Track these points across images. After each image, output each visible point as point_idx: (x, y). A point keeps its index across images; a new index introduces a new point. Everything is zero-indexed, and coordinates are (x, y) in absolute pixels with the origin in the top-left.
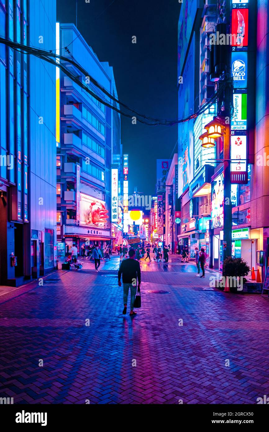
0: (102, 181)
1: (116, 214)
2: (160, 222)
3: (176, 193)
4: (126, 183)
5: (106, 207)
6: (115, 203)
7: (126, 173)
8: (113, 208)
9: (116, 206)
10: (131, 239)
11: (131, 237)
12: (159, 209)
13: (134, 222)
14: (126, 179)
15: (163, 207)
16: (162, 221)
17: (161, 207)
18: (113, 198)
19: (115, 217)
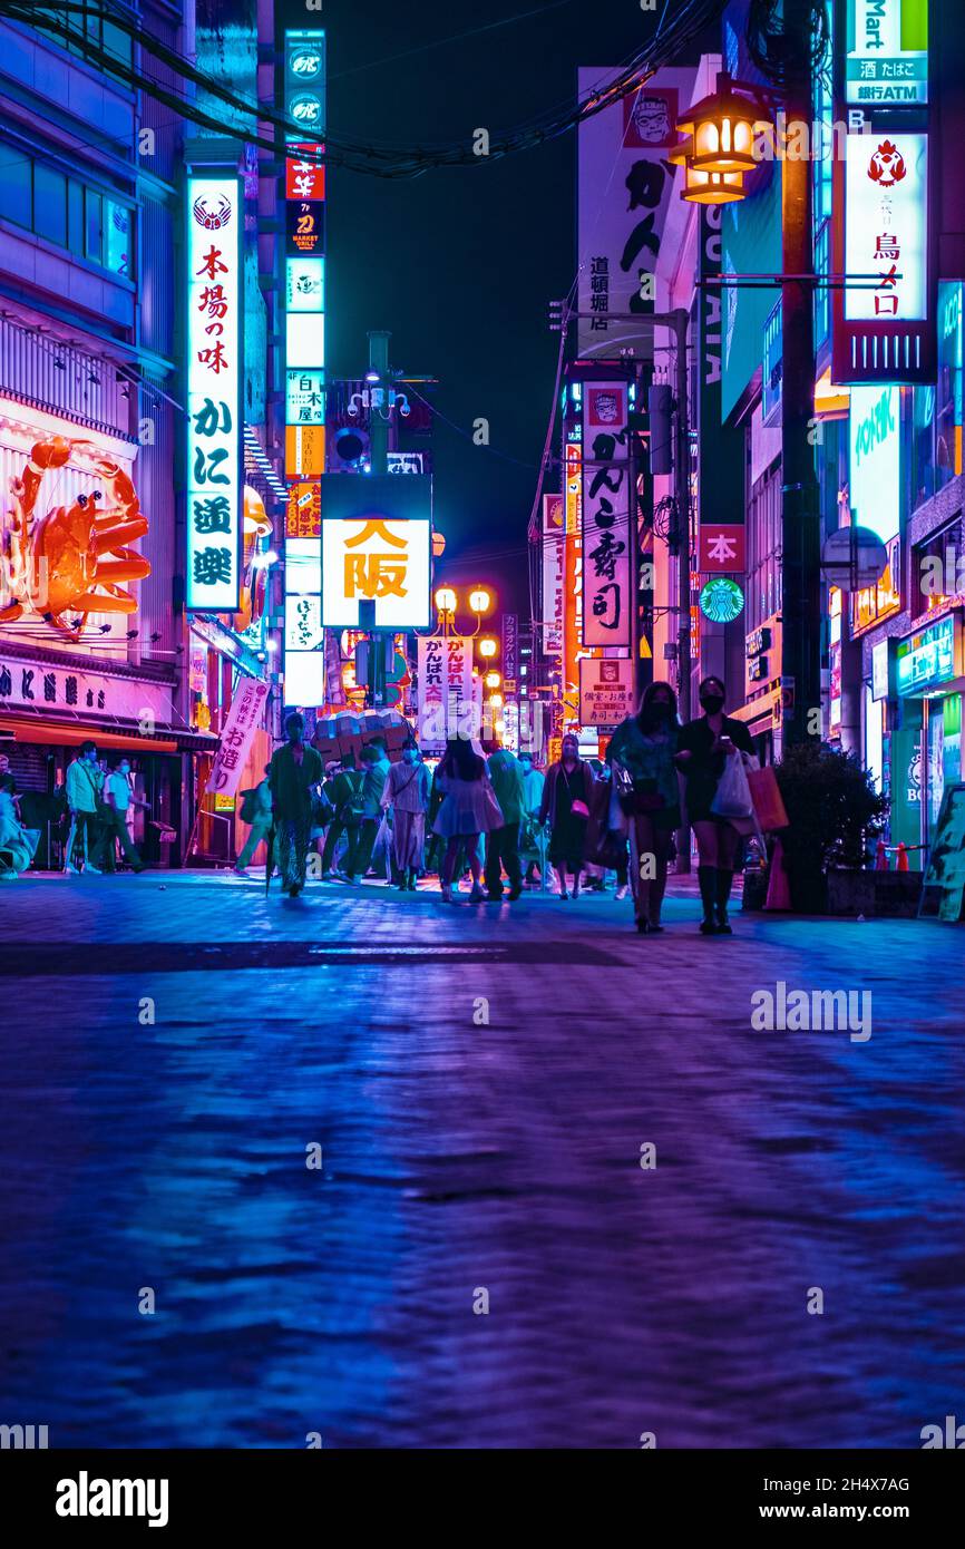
0: (105, 277)
1: (226, 541)
2: (608, 617)
3: (710, 379)
4: (307, 277)
5: (145, 491)
6: (219, 455)
7: (304, 187)
8: (200, 493)
9: (222, 479)
10: (339, 734)
11: (338, 722)
12: (594, 506)
13: (367, 608)
14: (304, 243)
15: (632, 487)
16: (624, 610)
17: (615, 489)
18: (202, 417)
19: (213, 566)
